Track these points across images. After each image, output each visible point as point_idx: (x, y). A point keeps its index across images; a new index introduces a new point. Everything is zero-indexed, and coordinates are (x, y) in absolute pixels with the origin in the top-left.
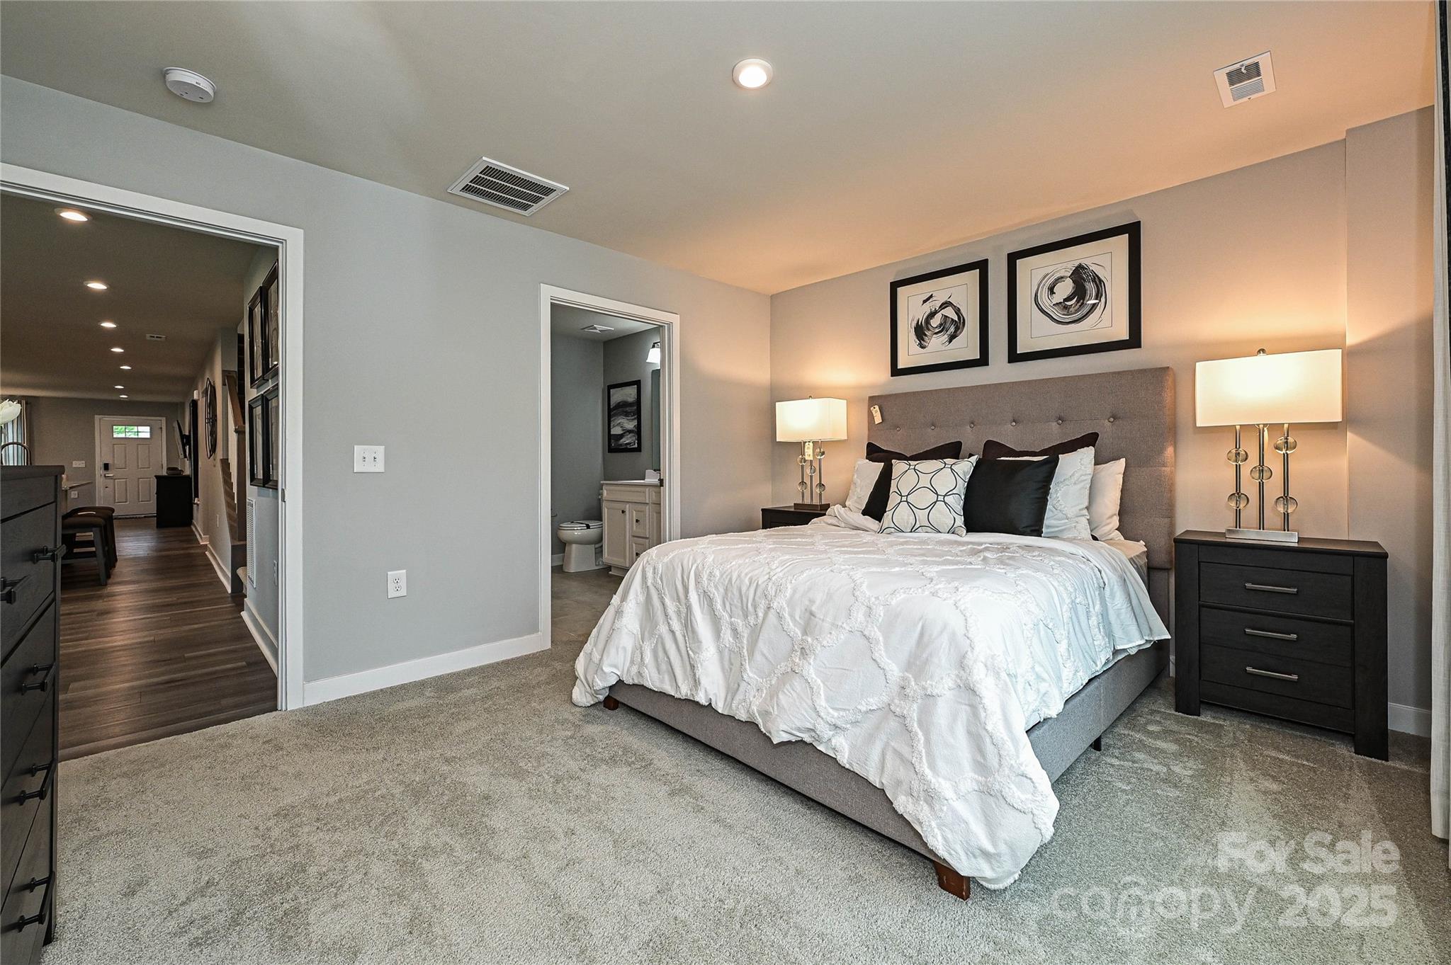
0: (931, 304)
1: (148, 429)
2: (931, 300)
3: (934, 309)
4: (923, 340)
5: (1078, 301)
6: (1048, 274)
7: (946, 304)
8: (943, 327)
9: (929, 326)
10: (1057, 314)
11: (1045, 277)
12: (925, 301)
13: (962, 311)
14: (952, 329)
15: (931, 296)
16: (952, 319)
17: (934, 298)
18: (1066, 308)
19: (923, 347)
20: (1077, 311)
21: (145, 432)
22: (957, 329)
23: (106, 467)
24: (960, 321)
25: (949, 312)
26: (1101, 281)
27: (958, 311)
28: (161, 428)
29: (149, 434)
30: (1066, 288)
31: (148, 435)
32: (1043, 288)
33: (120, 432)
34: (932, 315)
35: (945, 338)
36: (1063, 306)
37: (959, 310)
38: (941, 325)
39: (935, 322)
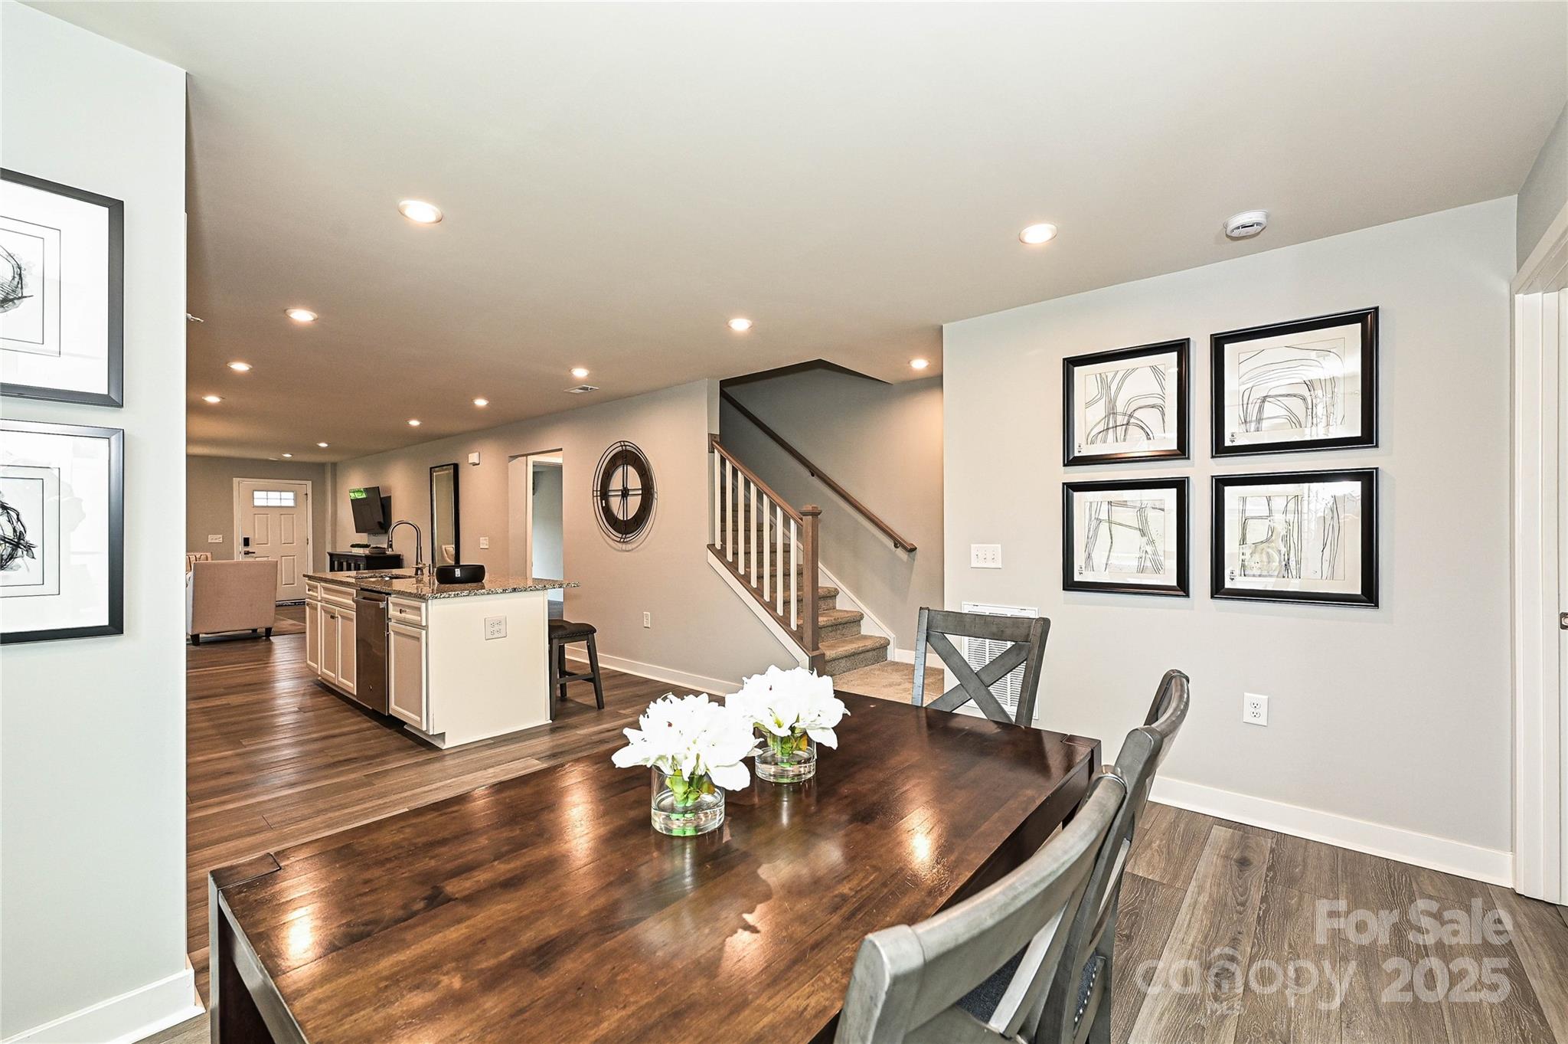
1: (291, 495)
21: (287, 499)
23: (246, 542)
28: (306, 494)
29: (293, 501)
31: (291, 503)
33: (261, 499)
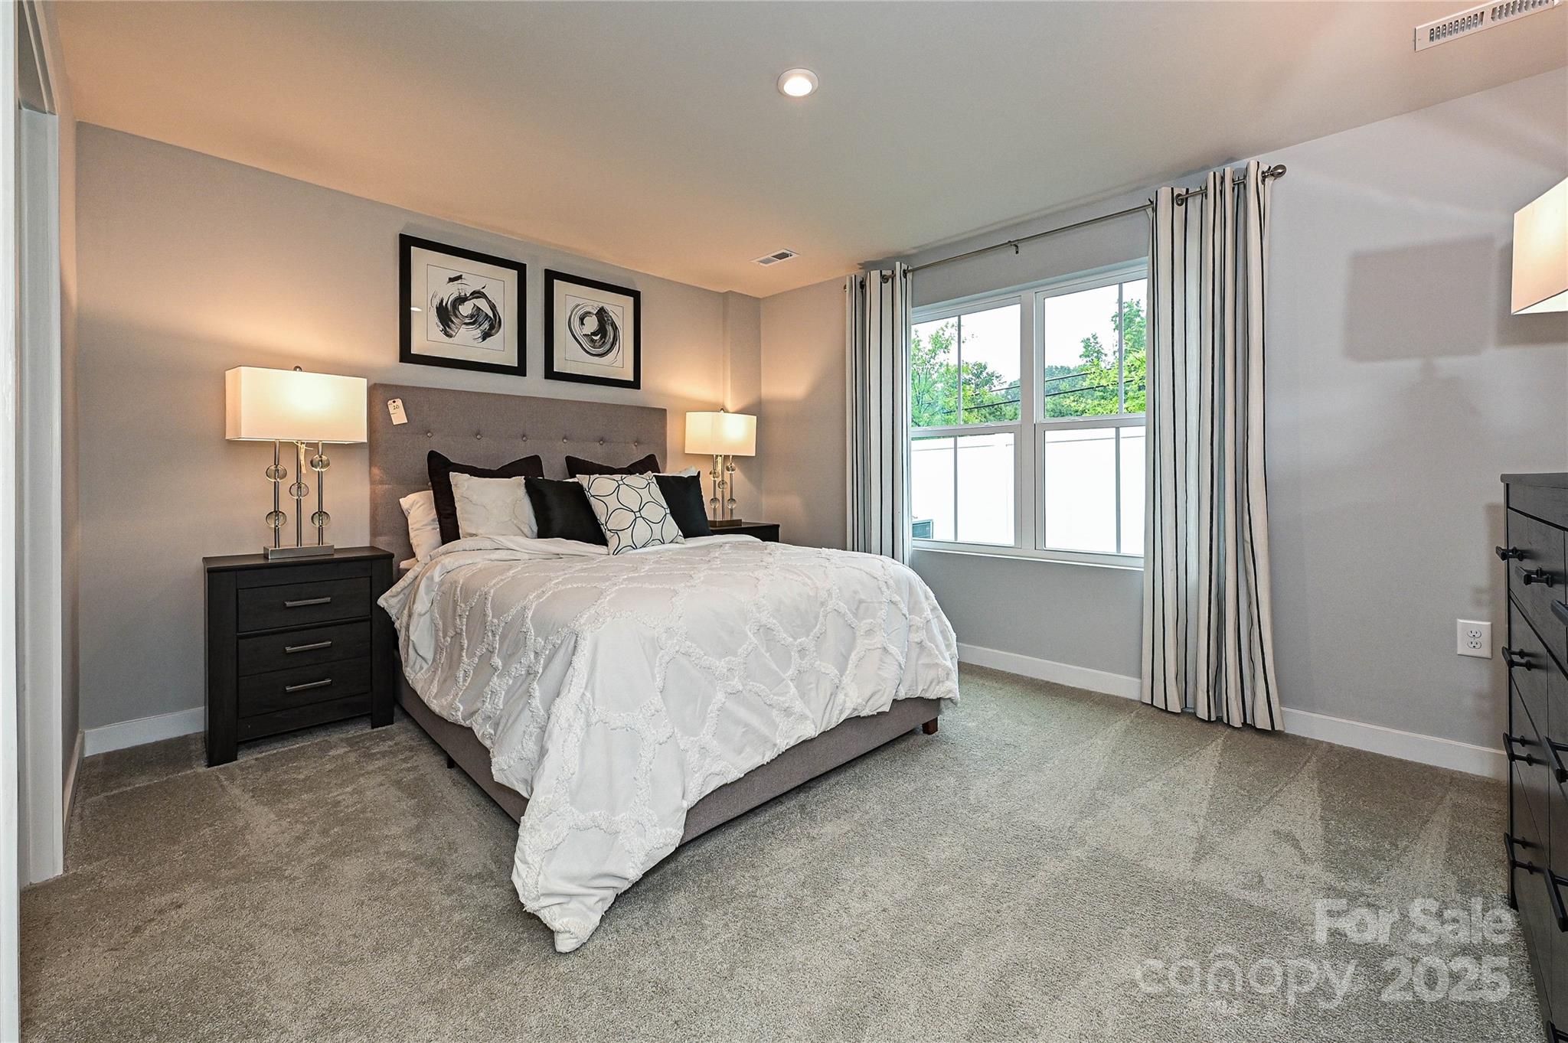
0: (460, 286)
2: (459, 281)
3: (463, 294)
4: (449, 327)
5: (601, 338)
6: (579, 305)
7: (478, 294)
8: (475, 318)
9: (457, 312)
10: (587, 346)
11: (577, 306)
12: (451, 280)
13: (497, 308)
14: (486, 326)
15: (460, 277)
16: (487, 314)
17: (464, 281)
18: (593, 341)
19: (450, 336)
20: (600, 347)
22: (492, 327)
24: (496, 320)
25: (482, 304)
26: (616, 328)
27: (493, 308)
30: (592, 325)
32: (575, 315)
34: (461, 300)
35: (478, 333)
36: (589, 337)
37: (495, 307)
38: (472, 316)
39: (466, 309)
